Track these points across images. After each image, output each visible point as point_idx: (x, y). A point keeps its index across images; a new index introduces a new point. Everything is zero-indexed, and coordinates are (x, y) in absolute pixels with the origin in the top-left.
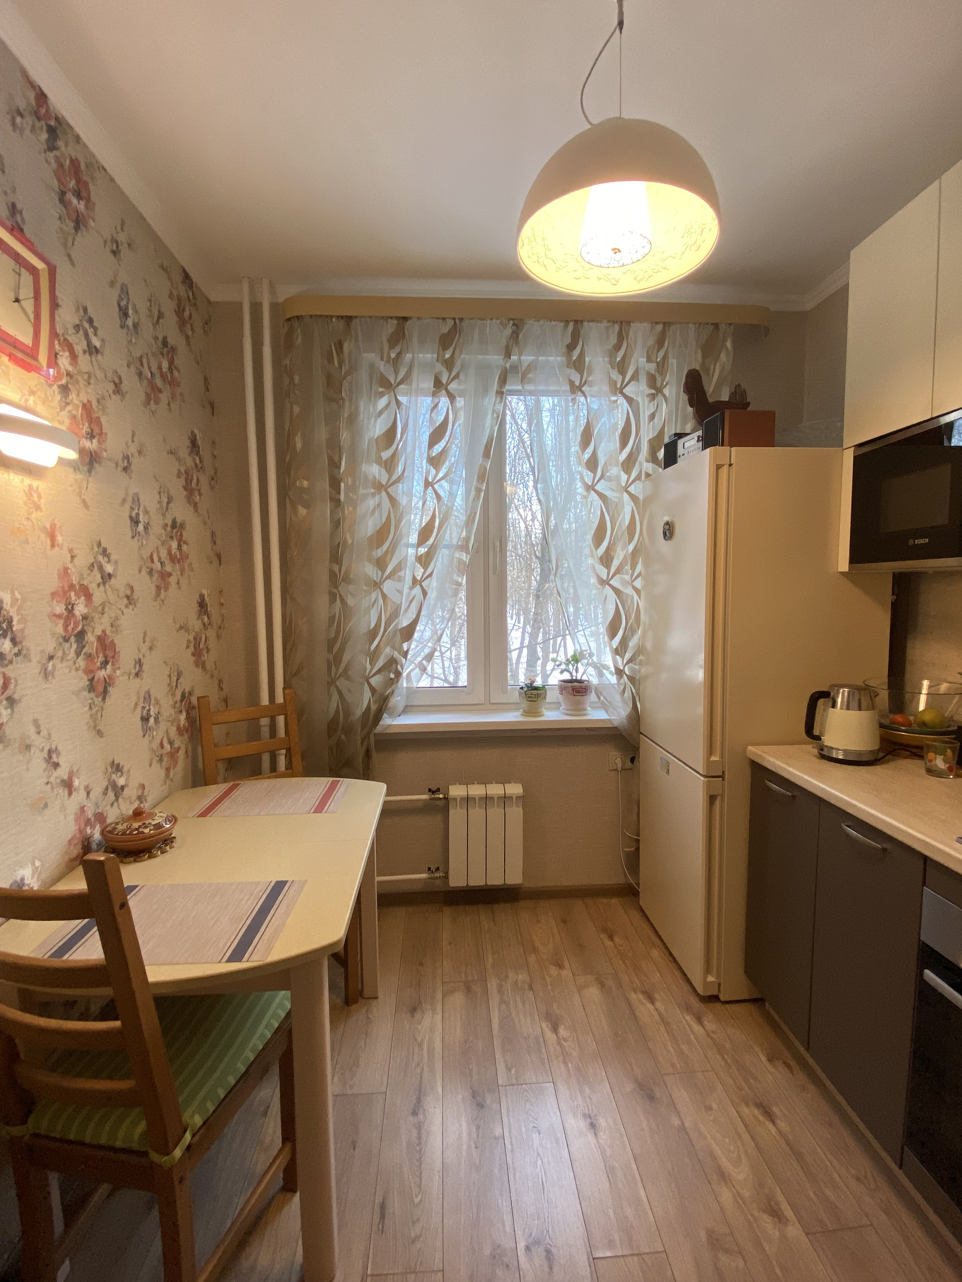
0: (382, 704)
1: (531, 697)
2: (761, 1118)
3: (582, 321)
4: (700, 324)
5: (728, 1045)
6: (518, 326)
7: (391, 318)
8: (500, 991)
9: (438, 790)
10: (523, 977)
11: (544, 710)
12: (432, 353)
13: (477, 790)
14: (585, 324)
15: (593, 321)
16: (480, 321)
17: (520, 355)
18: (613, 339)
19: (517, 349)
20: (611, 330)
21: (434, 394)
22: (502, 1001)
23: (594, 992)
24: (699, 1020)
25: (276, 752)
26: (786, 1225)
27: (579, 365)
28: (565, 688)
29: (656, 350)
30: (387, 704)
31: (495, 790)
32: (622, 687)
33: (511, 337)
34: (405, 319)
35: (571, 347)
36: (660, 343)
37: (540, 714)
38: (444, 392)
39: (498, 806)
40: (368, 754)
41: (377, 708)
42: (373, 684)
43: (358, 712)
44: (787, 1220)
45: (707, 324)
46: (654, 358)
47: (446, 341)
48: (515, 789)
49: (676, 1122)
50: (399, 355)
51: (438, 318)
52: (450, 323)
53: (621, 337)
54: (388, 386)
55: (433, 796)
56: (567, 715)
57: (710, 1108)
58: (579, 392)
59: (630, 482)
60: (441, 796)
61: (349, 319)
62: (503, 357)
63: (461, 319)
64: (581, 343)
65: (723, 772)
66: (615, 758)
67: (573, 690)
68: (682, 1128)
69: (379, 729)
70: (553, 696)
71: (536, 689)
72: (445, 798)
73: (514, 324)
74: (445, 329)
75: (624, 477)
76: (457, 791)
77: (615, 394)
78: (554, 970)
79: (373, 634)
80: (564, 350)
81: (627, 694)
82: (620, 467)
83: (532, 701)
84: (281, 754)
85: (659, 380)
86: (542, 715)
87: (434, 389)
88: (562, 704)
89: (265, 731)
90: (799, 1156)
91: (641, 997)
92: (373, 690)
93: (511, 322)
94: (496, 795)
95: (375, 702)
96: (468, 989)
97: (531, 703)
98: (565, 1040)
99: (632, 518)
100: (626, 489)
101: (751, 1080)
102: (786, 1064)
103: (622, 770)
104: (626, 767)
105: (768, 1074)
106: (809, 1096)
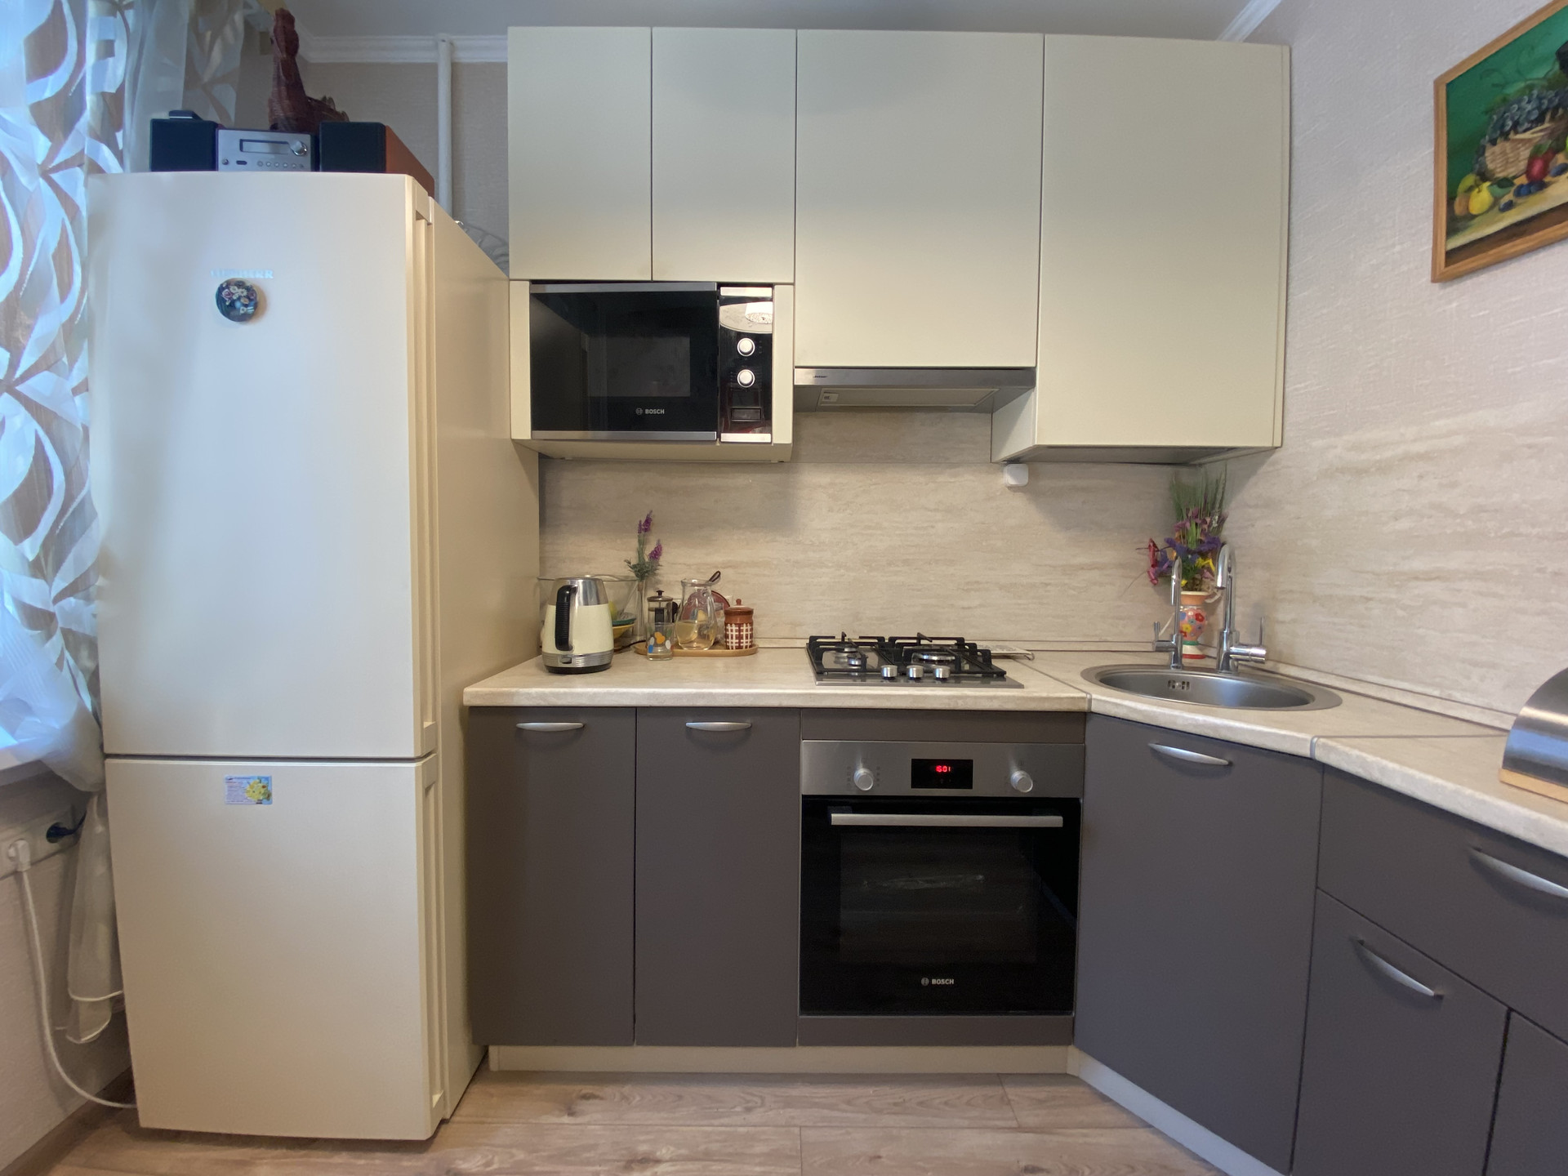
66: (12, 845)
90: (708, 1156)
99: (63, 244)
100: (46, 173)
101: (588, 1155)
102: (586, 1097)
103: (33, 863)
104: (42, 855)
105: (589, 1127)
106: (638, 1098)
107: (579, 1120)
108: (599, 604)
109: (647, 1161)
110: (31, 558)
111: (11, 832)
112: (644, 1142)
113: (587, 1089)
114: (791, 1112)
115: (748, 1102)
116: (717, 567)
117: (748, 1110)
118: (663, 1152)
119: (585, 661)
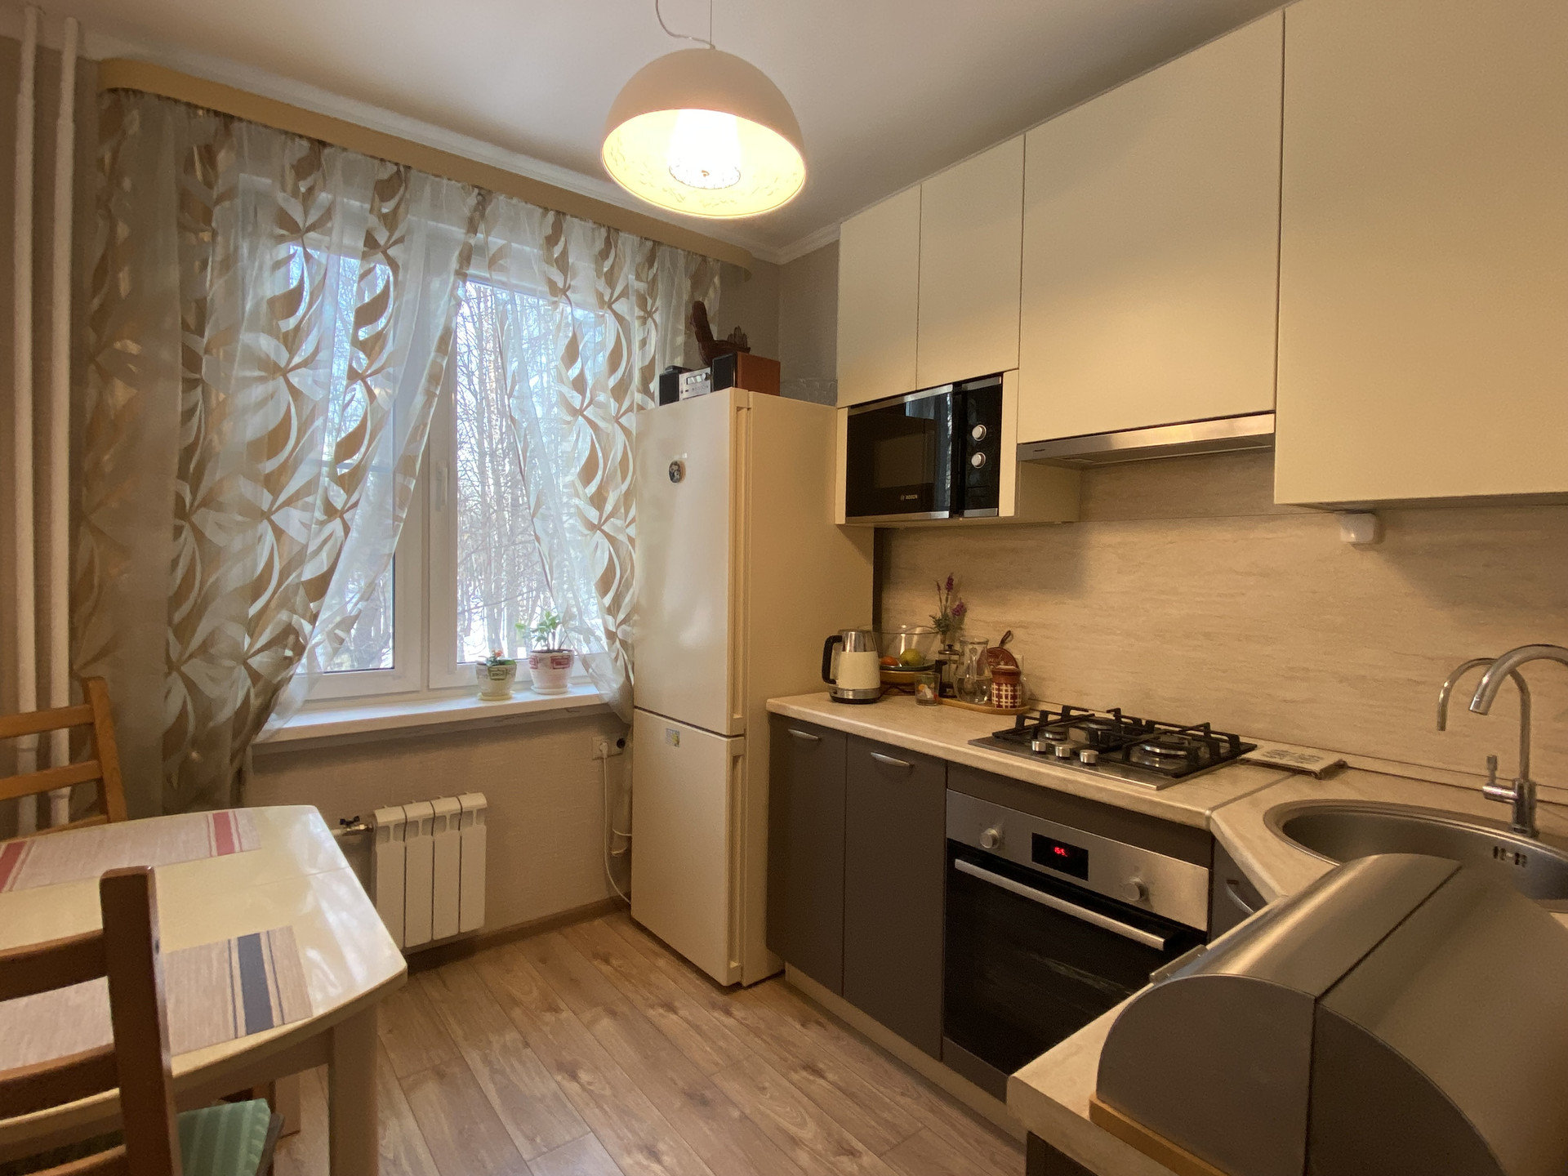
0: (269, 696)
1: (497, 675)
2: (811, 1078)
3: (564, 214)
4: (689, 252)
5: (762, 1026)
6: (485, 197)
7: (301, 137)
8: (486, 1060)
9: (357, 820)
10: (511, 1036)
11: (511, 692)
12: (362, 201)
13: (419, 810)
14: (568, 217)
15: (576, 217)
16: (433, 177)
17: (488, 234)
18: (600, 245)
19: (483, 225)
20: (597, 233)
21: (364, 256)
22: (493, 1071)
23: (606, 1024)
24: (728, 1013)
25: (51, 794)
26: (860, 1157)
27: (562, 264)
28: (542, 660)
29: (646, 269)
30: (277, 698)
31: (446, 806)
32: (614, 655)
33: (476, 209)
34: (323, 144)
35: (552, 241)
36: (651, 261)
37: (506, 697)
38: (380, 256)
39: (452, 828)
40: (240, 776)
41: (262, 704)
42: (255, 666)
43: (226, 713)
44: (859, 1152)
45: (696, 254)
46: (644, 276)
47: (384, 190)
48: (475, 801)
49: (736, 1114)
50: (310, 190)
51: (372, 157)
52: (392, 169)
53: (608, 242)
54: (292, 229)
55: (348, 830)
56: (542, 694)
57: (764, 1088)
58: (564, 296)
59: (622, 412)
60: (362, 827)
61: (228, 119)
62: (464, 231)
63: (408, 168)
64: (563, 239)
65: (745, 730)
66: (601, 744)
67: (552, 663)
68: (744, 1117)
69: (261, 737)
70: (523, 671)
71: (502, 663)
72: (367, 830)
73: (479, 194)
74: (385, 176)
75: (613, 404)
76: (387, 816)
77: (601, 307)
78: (549, 1017)
79: (256, 588)
80: (542, 241)
81: (620, 663)
82: (609, 392)
83: (499, 679)
84: (62, 797)
85: (650, 301)
86: (510, 698)
87: (366, 249)
88: (535, 682)
89: (28, 760)
90: (851, 1095)
91: (661, 1011)
92: (255, 676)
93: (476, 191)
94: (449, 812)
95: (257, 696)
96: (440, 1075)
97: (497, 682)
98: (590, 1083)
99: (625, 454)
100: (617, 420)
101: (792, 1049)
102: (819, 1023)
103: (608, 756)
104: (613, 753)
105: (806, 1038)
106: (845, 1043)
107: (804, 1031)
108: (865, 651)
109: (819, 1073)
110: (607, 606)
111: (602, 737)
112: (825, 1064)
113: (823, 1020)
114: (930, 1115)
115: (908, 1091)
116: (1010, 626)
117: (903, 1094)
118: (830, 1076)
119: (854, 695)
